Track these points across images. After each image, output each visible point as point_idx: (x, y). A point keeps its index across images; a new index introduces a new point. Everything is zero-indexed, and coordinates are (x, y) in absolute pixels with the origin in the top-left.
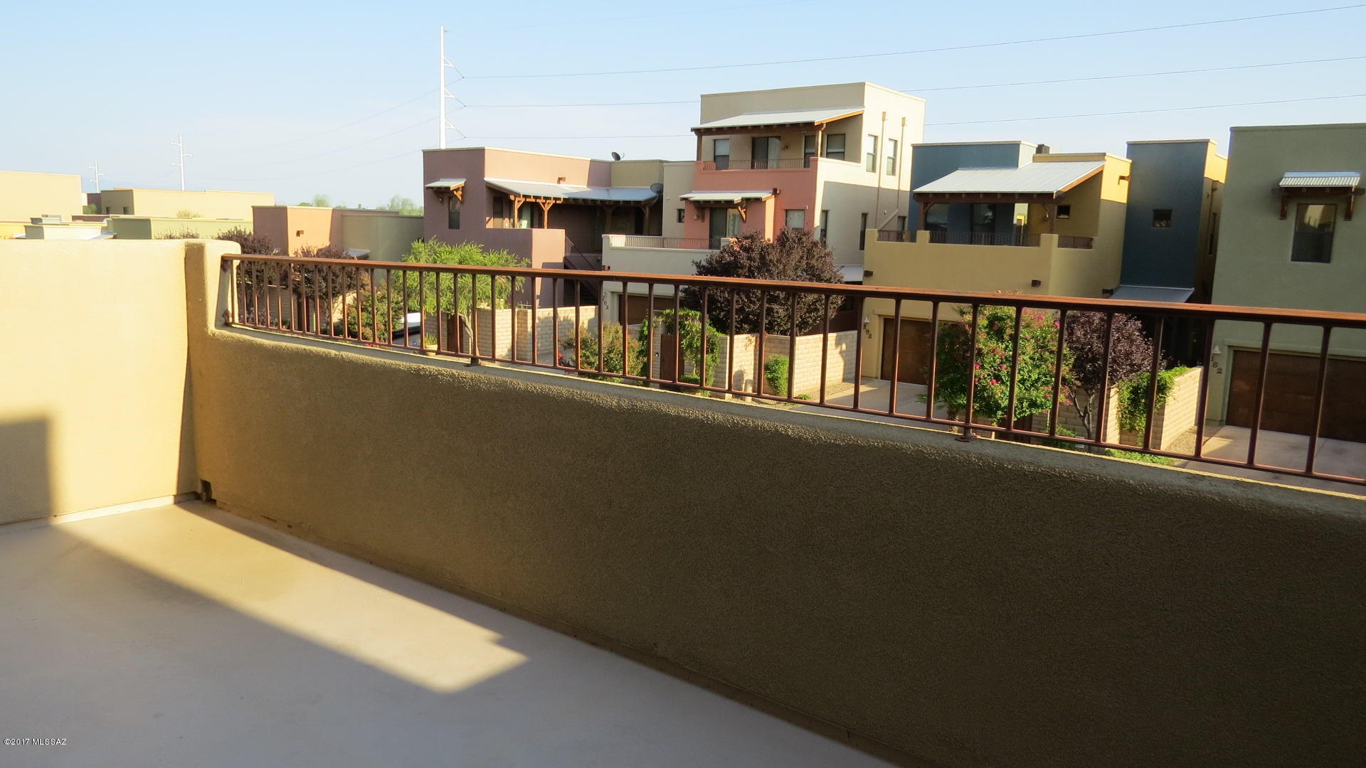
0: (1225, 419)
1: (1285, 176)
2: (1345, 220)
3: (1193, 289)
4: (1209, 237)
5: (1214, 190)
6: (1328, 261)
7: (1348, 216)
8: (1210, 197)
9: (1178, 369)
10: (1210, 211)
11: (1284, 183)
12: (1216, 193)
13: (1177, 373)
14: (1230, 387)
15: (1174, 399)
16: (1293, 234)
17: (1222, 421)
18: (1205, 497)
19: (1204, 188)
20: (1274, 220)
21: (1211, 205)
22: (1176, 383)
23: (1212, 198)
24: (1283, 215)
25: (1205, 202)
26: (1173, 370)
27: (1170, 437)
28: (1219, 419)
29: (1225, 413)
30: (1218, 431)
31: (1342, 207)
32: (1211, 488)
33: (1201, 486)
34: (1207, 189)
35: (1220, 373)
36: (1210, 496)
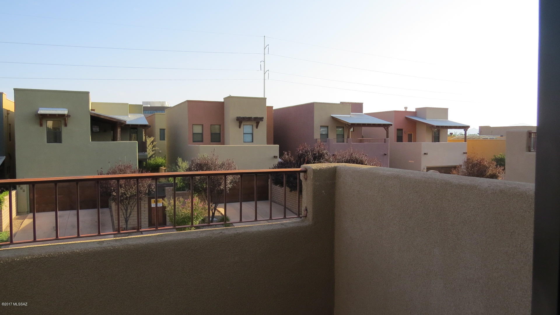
0: (29, 211)
1: (40, 109)
2: (65, 127)
3: (5, 157)
4: (9, 134)
5: (8, 114)
6: (60, 142)
7: (66, 125)
8: (7, 117)
9: (5, 193)
10: (8, 123)
11: (40, 112)
12: (9, 115)
13: (5, 195)
14: (30, 197)
15: (6, 206)
16: (46, 132)
17: (28, 212)
18: (107, 249)
19: (4, 113)
20: (37, 127)
21: (8, 121)
22: (5, 199)
23: (8, 118)
24: (41, 125)
25: (5, 119)
26: (3, 193)
27: (6, 223)
28: (27, 211)
29: (29, 208)
30: (27, 216)
31: (63, 122)
32: (109, 245)
33: (104, 245)
34: (5, 114)
35: (24, 191)
36: (109, 248)
